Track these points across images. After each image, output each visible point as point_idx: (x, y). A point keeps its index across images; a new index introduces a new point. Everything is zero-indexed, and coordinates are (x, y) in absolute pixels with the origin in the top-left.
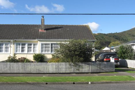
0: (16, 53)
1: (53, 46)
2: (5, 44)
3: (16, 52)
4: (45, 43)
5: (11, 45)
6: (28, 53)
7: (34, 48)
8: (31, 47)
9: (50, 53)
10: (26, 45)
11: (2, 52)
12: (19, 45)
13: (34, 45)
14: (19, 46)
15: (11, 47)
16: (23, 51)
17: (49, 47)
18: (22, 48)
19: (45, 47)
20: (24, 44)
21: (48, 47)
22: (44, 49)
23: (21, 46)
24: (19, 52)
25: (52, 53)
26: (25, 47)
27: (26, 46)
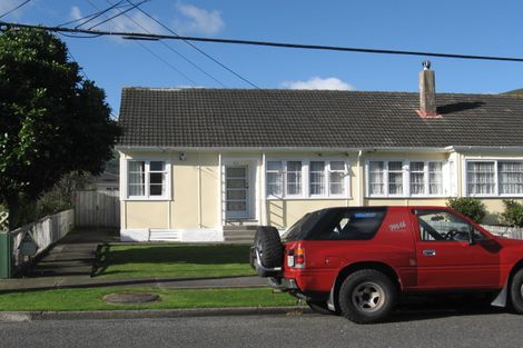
0: (372, 196)
1: (505, 168)
2: (331, 163)
3: (371, 192)
4: (479, 158)
5: (353, 168)
6: (413, 196)
7: (432, 176)
8: (422, 175)
9: (496, 194)
10: (406, 167)
11: (317, 193)
12: (381, 165)
13: (432, 166)
14: (378, 171)
15: (351, 174)
16: (392, 188)
17: (493, 174)
18: (392, 177)
19: (479, 175)
20: (399, 165)
21: (488, 174)
22: (475, 181)
23: (386, 172)
24: (382, 192)
25: (502, 195)
26: (401, 174)
27: (405, 171)
